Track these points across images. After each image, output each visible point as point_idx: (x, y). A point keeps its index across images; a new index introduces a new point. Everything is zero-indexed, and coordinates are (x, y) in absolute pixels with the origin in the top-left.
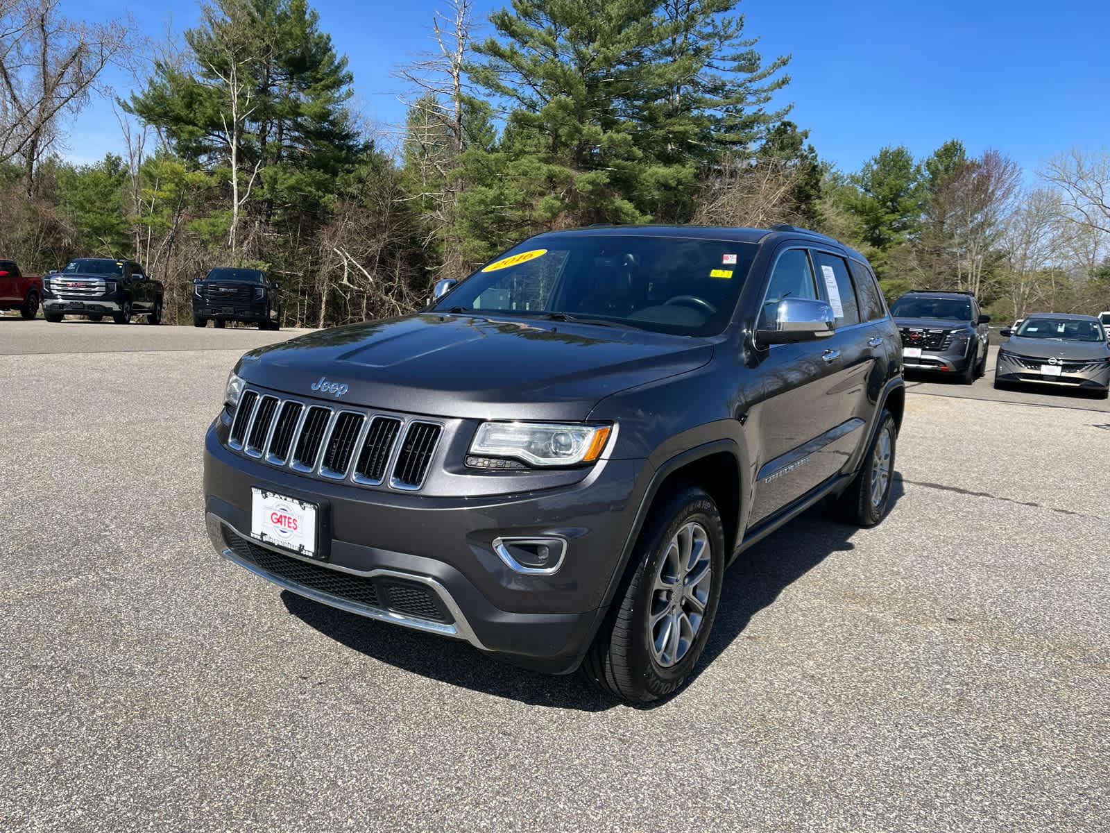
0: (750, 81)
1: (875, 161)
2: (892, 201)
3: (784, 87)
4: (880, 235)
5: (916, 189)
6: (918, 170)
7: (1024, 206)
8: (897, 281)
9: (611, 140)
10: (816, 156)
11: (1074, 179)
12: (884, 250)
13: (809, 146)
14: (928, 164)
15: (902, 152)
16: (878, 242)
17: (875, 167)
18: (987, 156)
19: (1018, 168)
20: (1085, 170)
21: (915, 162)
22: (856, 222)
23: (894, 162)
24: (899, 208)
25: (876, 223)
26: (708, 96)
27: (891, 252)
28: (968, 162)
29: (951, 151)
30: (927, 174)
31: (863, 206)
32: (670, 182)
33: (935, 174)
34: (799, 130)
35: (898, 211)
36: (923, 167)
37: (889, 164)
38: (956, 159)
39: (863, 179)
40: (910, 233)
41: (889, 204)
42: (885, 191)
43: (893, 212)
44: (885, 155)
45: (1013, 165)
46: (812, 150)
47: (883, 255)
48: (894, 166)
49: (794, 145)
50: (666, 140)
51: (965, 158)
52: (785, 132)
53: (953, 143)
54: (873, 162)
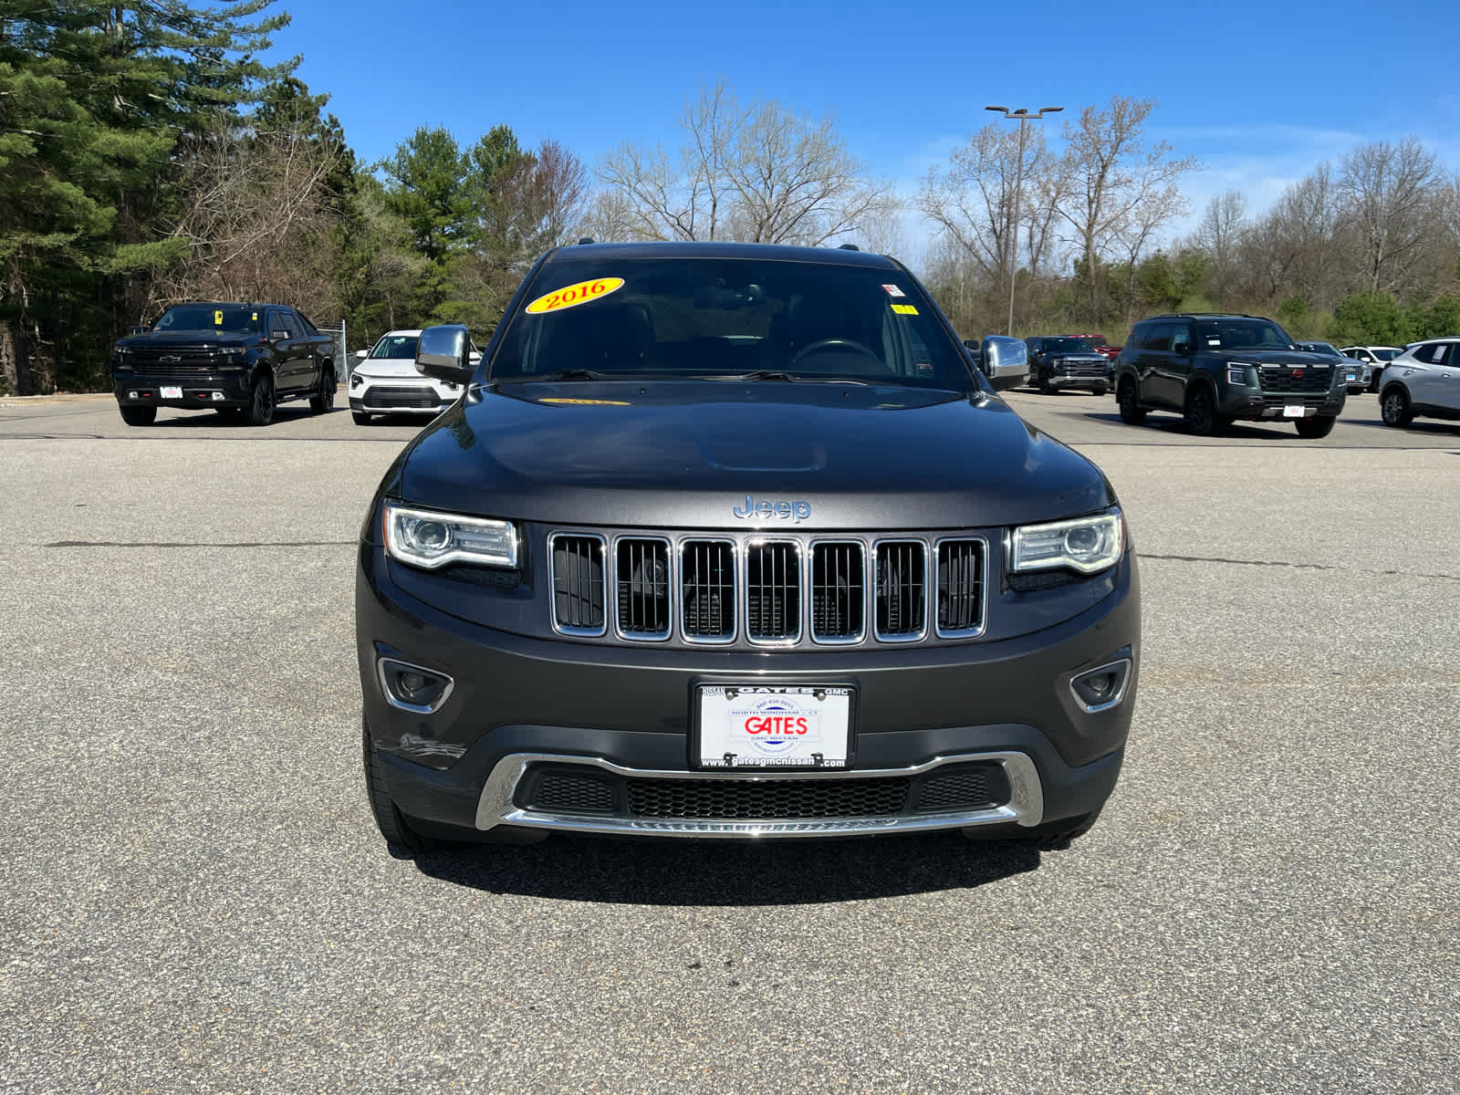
0: (234, 16)
1: (411, 144)
2: (441, 198)
3: (283, 29)
4: (431, 243)
5: (468, 184)
6: (466, 161)
7: (595, 212)
8: (461, 304)
9: (29, 86)
10: (342, 131)
11: (633, 181)
12: (441, 263)
13: (330, 117)
14: (477, 155)
15: (443, 136)
16: (433, 252)
17: (412, 153)
18: (546, 149)
19: (580, 166)
20: (644, 169)
21: (461, 150)
22: (402, 227)
23: (434, 148)
24: (452, 209)
25: (425, 228)
26: (165, 28)
27: (451, 264)
28: (523, 153)
29: (499, 139)
30: (476, 165)
31: (406, 204)
32: (138, 156)
33: (487, 167)
34: (313, 93)
35: (451, 212)
36: (471, 158)
37: (429, 150)
38: (508, 150)
39: (400, 168)
40: (469, 242)
41: (437, 202)
42: (431, 187)
43: (444, 214)
44: (421, 137)
45: (574, 162)
46: (335, 123)
47: (441, 269)
48: (437, 154)
49: (310, 112)
50: (112, 91)
51: (519, 149)
52: (292, 94)
53: (501, 128)
54: (408, 146)
